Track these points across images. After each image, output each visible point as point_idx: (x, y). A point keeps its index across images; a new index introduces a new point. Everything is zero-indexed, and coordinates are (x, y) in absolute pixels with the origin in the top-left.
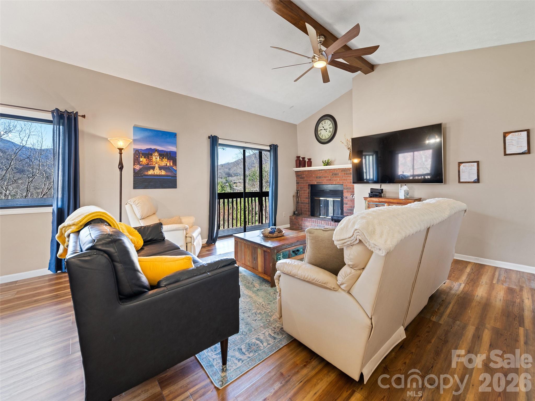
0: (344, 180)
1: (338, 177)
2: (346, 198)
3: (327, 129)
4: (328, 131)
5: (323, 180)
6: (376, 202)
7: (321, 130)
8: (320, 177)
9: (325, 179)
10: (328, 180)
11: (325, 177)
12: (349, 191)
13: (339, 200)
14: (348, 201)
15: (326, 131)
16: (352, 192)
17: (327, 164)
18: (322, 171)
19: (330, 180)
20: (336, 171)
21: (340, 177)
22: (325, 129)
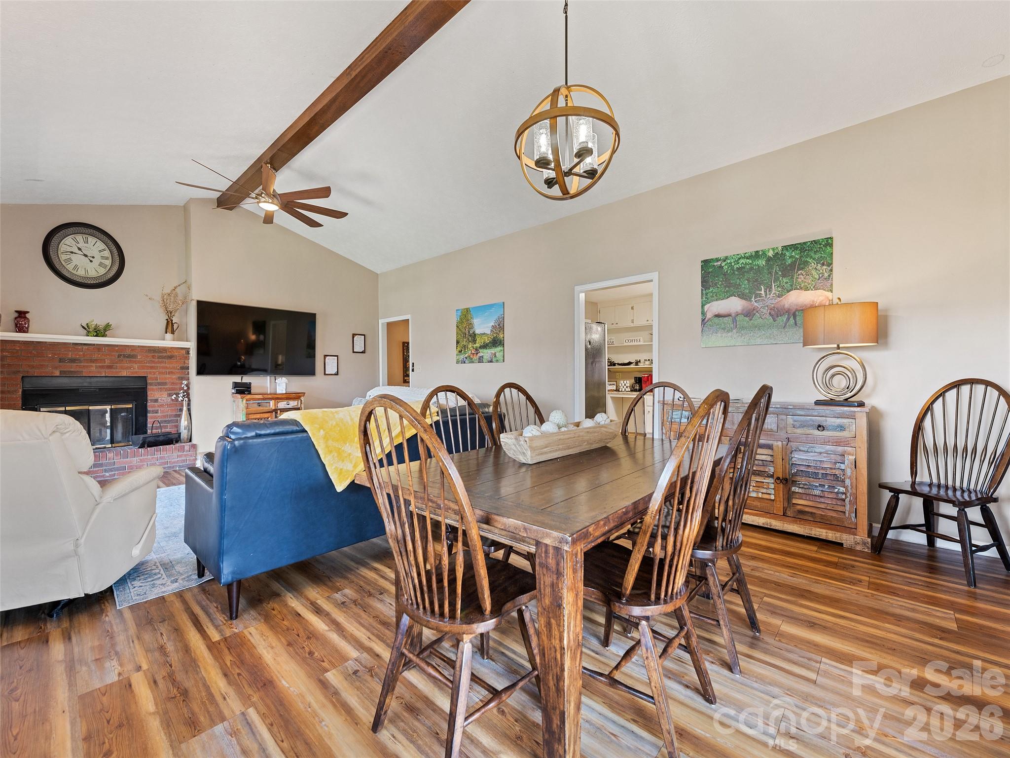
0: (152, 368)
1: (135, 362)
2: (156, 401)
3: (93, 257)
4: (96, 261)
5: (87, 367)
6: (259, 399)
7: (72, 252)
8: (73, 361)
9: (94, 365)
10: (102, 367)
11: (92, 361)
12: (164, 388)
13: (130, 406)
14: (162, 406)
15: (91, 261)
16: (170, 390)
17: (98, 332)
18: (85, 347)
19: (110, 367)
20: (132, 350)
21: (139, 362)
22: (86, 256)
